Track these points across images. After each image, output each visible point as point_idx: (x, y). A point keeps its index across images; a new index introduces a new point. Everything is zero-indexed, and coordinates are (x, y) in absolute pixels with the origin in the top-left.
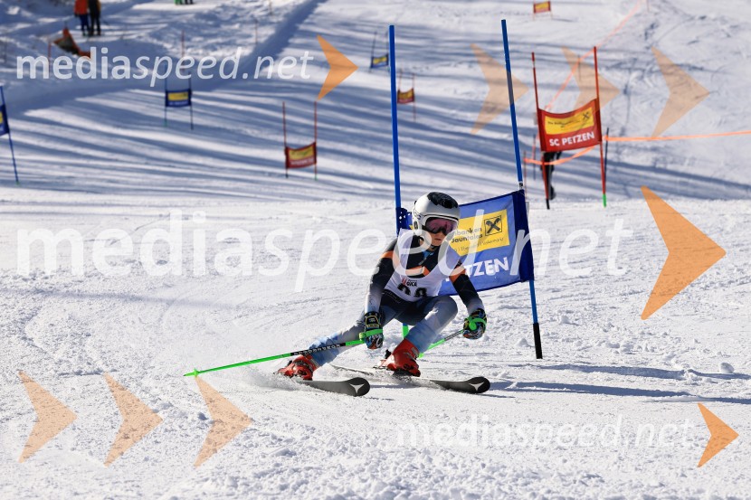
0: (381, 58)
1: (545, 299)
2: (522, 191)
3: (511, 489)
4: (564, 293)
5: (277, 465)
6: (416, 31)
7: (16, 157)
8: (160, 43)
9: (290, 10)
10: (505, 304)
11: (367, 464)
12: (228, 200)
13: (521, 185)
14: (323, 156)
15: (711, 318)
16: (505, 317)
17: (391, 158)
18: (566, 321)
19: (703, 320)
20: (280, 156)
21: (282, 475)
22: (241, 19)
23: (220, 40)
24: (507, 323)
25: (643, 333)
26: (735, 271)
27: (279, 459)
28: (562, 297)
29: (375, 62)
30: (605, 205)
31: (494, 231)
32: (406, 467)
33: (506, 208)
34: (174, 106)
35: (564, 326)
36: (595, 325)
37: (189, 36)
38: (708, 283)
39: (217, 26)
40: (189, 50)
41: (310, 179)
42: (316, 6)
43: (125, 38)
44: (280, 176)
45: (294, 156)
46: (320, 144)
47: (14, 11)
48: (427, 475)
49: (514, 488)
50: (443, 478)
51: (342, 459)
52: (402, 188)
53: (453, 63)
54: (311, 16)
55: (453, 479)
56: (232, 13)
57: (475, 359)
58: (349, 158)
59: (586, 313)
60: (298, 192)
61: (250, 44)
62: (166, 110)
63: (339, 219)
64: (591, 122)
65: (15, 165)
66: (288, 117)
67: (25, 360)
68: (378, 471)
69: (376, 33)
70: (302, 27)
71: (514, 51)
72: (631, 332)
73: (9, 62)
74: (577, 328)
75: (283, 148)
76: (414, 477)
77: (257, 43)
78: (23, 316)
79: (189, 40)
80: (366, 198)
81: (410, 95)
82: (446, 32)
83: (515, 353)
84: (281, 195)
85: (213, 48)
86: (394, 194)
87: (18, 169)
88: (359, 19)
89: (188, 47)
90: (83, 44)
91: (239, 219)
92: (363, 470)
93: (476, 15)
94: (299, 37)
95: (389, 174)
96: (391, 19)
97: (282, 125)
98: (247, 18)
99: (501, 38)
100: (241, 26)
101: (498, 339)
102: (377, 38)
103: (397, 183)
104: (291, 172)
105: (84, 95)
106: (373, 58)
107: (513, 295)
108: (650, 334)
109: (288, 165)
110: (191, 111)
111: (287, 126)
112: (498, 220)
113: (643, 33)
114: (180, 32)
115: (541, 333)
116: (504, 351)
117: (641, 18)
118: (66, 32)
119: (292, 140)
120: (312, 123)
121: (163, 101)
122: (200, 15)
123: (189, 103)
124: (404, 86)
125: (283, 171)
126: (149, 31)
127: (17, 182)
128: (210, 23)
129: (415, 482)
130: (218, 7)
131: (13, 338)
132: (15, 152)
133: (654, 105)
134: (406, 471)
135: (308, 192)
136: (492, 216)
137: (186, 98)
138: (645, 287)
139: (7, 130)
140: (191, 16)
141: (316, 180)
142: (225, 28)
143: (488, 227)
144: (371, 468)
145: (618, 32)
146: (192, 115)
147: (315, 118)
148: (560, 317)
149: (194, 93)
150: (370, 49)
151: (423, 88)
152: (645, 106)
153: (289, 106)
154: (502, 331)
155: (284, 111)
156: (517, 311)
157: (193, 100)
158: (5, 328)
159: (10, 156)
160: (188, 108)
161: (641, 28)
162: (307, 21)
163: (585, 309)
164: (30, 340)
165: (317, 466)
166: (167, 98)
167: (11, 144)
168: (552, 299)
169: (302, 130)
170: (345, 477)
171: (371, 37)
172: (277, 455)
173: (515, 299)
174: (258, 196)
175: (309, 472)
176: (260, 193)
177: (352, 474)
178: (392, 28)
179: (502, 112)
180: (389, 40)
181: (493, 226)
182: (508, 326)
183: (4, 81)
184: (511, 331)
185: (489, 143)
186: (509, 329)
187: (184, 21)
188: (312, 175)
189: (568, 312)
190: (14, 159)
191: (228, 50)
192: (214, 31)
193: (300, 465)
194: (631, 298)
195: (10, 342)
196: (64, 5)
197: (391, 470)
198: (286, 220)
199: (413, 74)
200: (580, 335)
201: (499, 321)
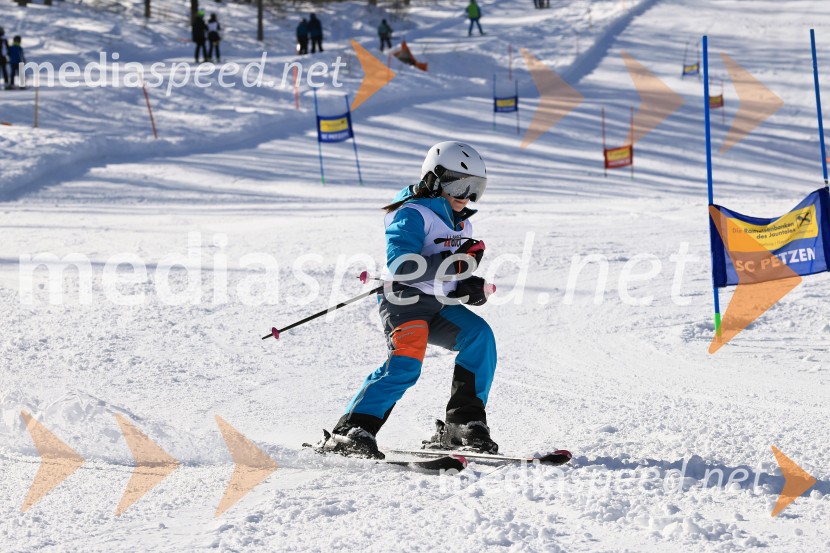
0: (692, 66)
2: (827, 188)
3: (817, 463)
5: (601, 440)
6: (725, 41)
7: (360, 159)
8: (491, 54)
9: (608, 23)
10: (809, 293)
11: (683, 440)
12: (552, 198)
13: (827, 182)
14: (639, 156)
16: (809, 304)
17: (704, 158)
20: (599, 156)
21: (606, 450)
22: (563, 32)
23: (544, 51)
24: (811, 311)
27: (602, 435)
29: (687, 70)
32: (719, 443)
33: (814, 203)
34: (502, 111)
37: (515, 47)
39: (541, 38)
40: (516, 61)
41: (626, 178)
42: (632, 19)
43: (458, 50)
44: (599, 175)
45: (611, 157)
46: (636, 146)
47: (358, 26)
48: (739, 450)
49: (820, 462)
50: (754, 453)
51: (661, 436)
52: (714, 186)
53: (759, 70)
54: (628, 28)
55: (763, 453)
56: (556, 26)
57: (782, 343)
58: (663, 159)
60: (616, 190)
61: (572, 54)
62: (494, 116)
63: (655, 214)
65: (358, 166)
66: (607, 121)
67: (370, 344)
68: (693, 447)
69: (687, 43)
70: (619, 38)
71: (821, 59)
73: (353, 73)
75: (602, 150)
76: (727, 452)
77: (578, 54)
78: (368, 304)
79: (516, 51)
80: (679, 195)
81: (719, 100)
82: (753, 41)
83: (819, 338)
84: (601, 193)
85: (537, 58)
86: (707, 192)
87: (362, 170)
88: (672, 29)
89: (515, 58)
90: (418, 56)
91: (562, 214)
92: (680, 445)
93: (780, 26)
94: (617, 48)
95: (703, 173)
96: (702, 30)
97: (600, 128)
98: (568, 31)
99: (810, 47)
100: (563, 39)
101: (803, 325)
102: (690, 47)
103: (710, 181)
104: (609, 171)
105: (420, 103)
106: (685, 66)
107: (816, 285)
109: (607, 165)
110: (518, 115)
111: (606, 129)
114: (507, 44)
116: (809, 336)
118: (404, 45)
119: (611, 142)
120: (628, 126)
121: (492, 107)
122: (526, 28)
123: (516, 109)
124: (714, 91)
125: (602, 171)
126: (480, 43)
127: (361, 182)
128: (535, 35)
129: (729, 456)
130: (542, 21)
131: (359, 324)
132: (359, 154)
134: (719, 446)
135: (624, 190)
137: (512, 104)
139: (351, 134)
140: (518, 29)
141: (633, 179)
142: (549, 39)
143: (799, 222)
144: (687, 444)
146: (518, 119)
147: (632, 122)
149: (520, 99)
150: (682, 58)
151: (730, 92)
153: (608, 109)
154: (808, 317)
155: (603, 114)
156: (821, 299)
157: (520, 106)
158: (352, 315)
159: (354, 158)
160: (515, 113)
162: (625, 32)
164: (374, 325)
165: (637, 441)
166: (495, 104)
167: (355, 147)
169: (622, 133)
170: (663, 451)
171: (683, 46)
172: (601, 431)
173: (819, 289)
174: (580, 193)
175: (631, 447)
176: (581, 190)
177: (670, 449)
178: (705, 38)
179: (807, 114)
180: (701, 49)
182: (812, 314)
183: (348, 90)
184: (815, 317)
185: (793, 144)
187: (512, 34)
188: (629, 174)
190: (357, 161)
191: (552, 60)
192: (540, 43)
193: (622, 440)
195: (356, 328)
196: (402, 20)
197: (706, 445)
198: (606, 215)
199: (722, 80)
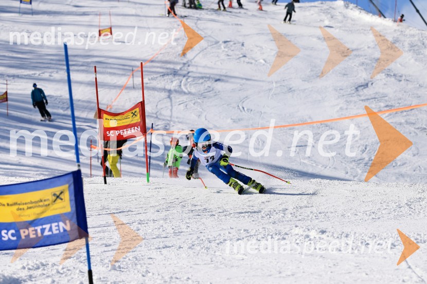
1: (100, 252)
4: (114, 247)
15: (222, 266)
18: (114, 268)
19: (217, 268)
25: (171, 278)
26: (242, 231)
28: (112, 250)
30: (148, 181)
31: (58, 200)
35: (113, 272)
36: (136, 271)
38: (222, 240)
59: (129, 262)
64: (138, 119)
72: (163, 277)
74: (123, 273)
108: (177, 278)
112: (61, 193)
113: (181, 52)
115: (94, 278)
117: (179, 41)
133: (188, 107)
136: (57, 190)
138: (175, 243)
145: (163, 51)
148: (110, 266)
152: (182, 106)
161: (180, 49)
163: (129, 259)
168: (105, 251)
181: (58, 197)
186: (70, 275)
189: (116, 261)
194: (164, 251)
200: (124, 279)
201: (63, 268)
